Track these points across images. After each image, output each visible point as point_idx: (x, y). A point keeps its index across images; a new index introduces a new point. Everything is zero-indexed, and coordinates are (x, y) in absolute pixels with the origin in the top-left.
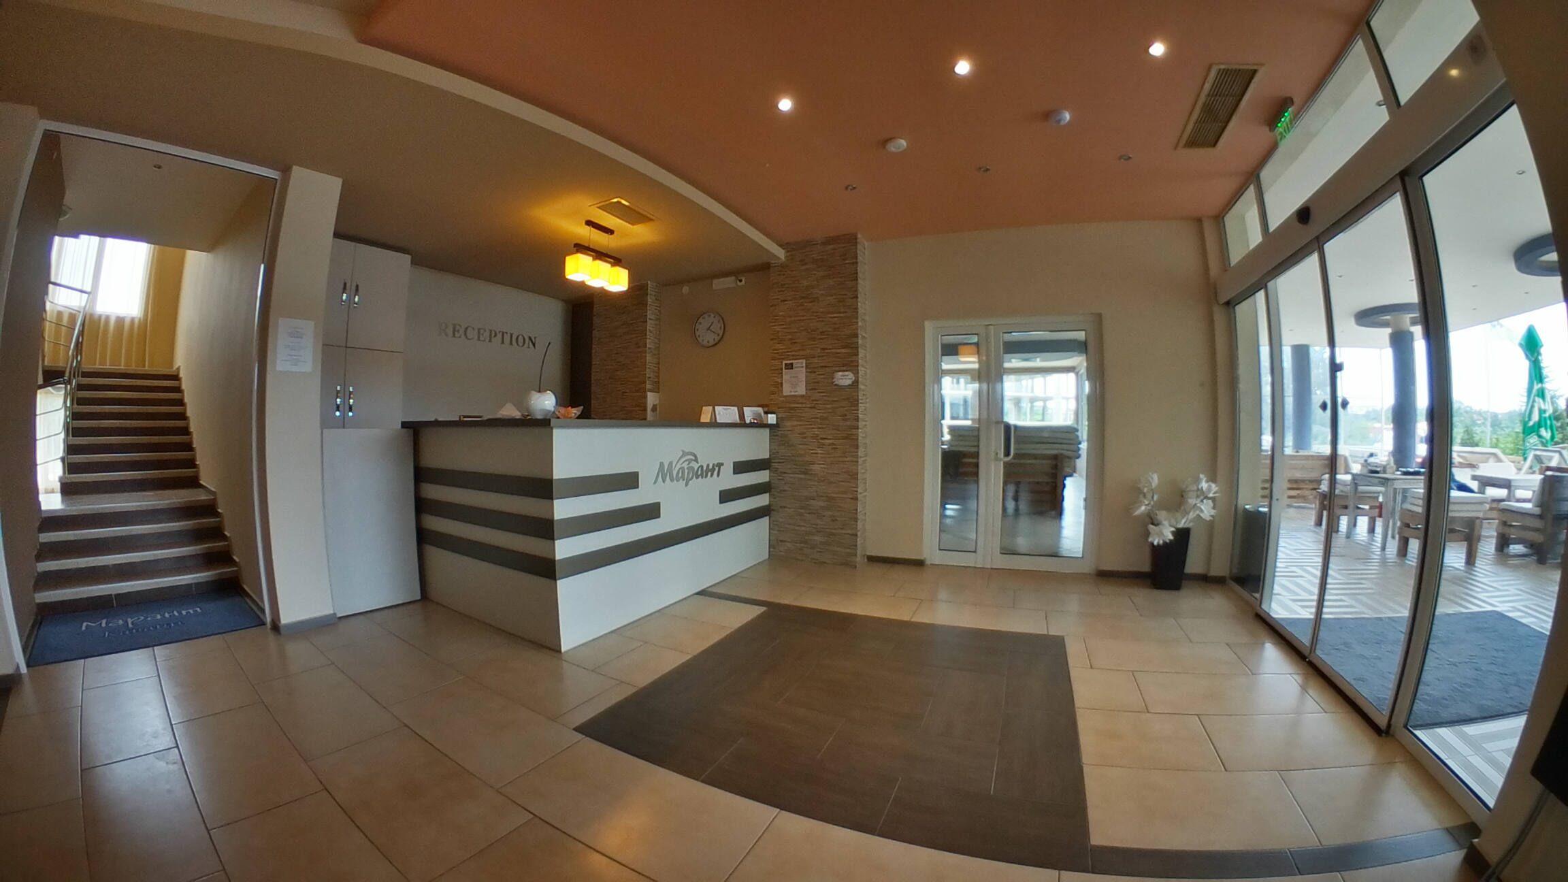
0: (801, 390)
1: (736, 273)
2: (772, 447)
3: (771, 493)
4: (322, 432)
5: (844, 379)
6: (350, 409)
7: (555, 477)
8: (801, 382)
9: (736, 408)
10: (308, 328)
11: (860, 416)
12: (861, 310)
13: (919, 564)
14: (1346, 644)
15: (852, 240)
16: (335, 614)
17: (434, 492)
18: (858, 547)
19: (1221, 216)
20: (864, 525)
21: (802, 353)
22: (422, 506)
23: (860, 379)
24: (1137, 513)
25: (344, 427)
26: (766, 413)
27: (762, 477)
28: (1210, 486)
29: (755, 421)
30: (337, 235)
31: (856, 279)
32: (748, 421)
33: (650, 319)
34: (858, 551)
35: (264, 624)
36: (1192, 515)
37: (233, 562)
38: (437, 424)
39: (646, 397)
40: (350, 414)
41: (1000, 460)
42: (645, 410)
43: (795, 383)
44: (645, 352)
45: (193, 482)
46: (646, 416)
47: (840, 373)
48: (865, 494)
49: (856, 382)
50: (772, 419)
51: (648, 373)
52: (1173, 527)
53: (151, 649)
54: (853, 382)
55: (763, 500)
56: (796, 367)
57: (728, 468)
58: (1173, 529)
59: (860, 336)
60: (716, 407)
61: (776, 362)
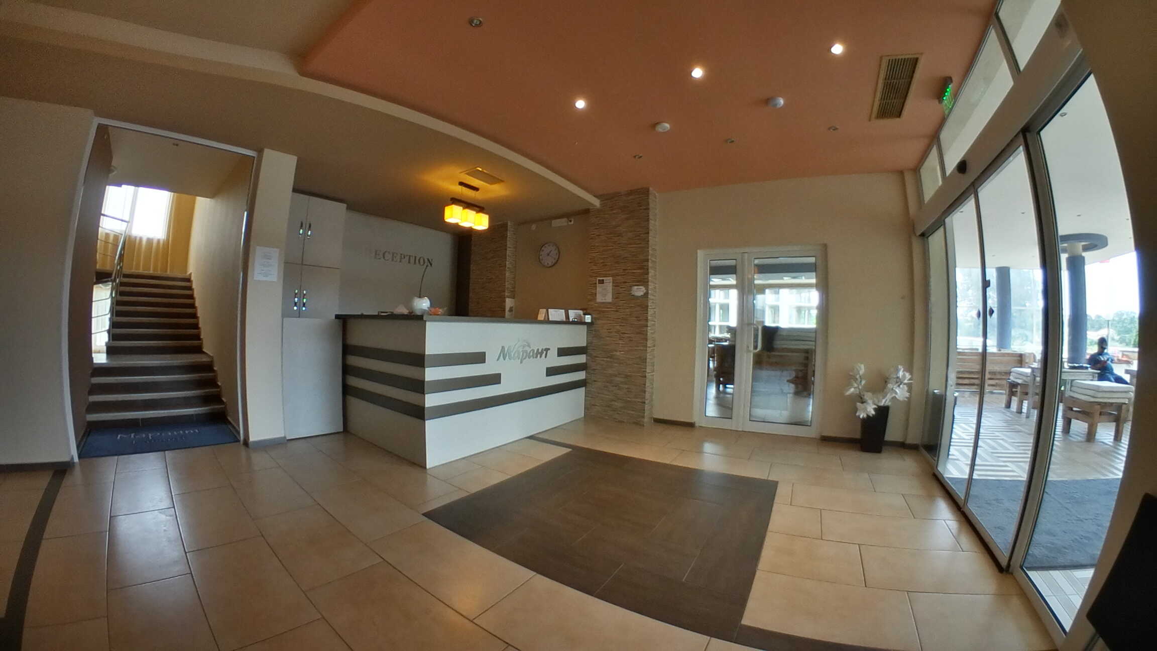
0: (609, 298)
1: (567, 216)
2: (588, 339)
3: (587, 371)
4: (283, 320)
5: (639, 291)
6: (304, 305)
7: (427, 353)
8: (608, 293)
9: (563, 311)
10: (275, 253)
11: (649, 318)
12: (651, 242)
13: (691, 425)
14: (997, 500)
15: (646, 192)
16: (285, 437)
17: (355, 361)
18: (646, 411)
19: (918, 169)
20: (651, 396)
21: (610, 272)
22: (346, 370)
23: (650, 292)
24: (848, 393)
25: (299, 317)
26: (585, 314)
27: (581, 359)
28: (904, 374)
29: (576, 320)
30: (295, 190)
31: (648, 220)
32: (571, 320)
33: (509, 247)
34: (646, 414)
35: (238, 441)
36: (889, 397)
37: (222, 402)
38: (362, 317)
39: (505, 302)
40: (304, 309)
41: (750, 352)
42: (504, 310)
43: (605, 293)
44: (505, 271)
45: (199, 350)
46: (505, 315)
47: (636, 287)
48: (653, 374)
49: (646, 294)
50: (588, 318)
51: (507, 285)
52: (875, 404)
53: (163, 453)
54: (645, 294)
55: (581, 375)
56: (606, 283)
57: (554, 352)
58: (875, 406)
59: (650, 261)
60: (549, 310)
61: (593, 279)
